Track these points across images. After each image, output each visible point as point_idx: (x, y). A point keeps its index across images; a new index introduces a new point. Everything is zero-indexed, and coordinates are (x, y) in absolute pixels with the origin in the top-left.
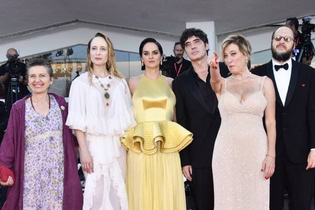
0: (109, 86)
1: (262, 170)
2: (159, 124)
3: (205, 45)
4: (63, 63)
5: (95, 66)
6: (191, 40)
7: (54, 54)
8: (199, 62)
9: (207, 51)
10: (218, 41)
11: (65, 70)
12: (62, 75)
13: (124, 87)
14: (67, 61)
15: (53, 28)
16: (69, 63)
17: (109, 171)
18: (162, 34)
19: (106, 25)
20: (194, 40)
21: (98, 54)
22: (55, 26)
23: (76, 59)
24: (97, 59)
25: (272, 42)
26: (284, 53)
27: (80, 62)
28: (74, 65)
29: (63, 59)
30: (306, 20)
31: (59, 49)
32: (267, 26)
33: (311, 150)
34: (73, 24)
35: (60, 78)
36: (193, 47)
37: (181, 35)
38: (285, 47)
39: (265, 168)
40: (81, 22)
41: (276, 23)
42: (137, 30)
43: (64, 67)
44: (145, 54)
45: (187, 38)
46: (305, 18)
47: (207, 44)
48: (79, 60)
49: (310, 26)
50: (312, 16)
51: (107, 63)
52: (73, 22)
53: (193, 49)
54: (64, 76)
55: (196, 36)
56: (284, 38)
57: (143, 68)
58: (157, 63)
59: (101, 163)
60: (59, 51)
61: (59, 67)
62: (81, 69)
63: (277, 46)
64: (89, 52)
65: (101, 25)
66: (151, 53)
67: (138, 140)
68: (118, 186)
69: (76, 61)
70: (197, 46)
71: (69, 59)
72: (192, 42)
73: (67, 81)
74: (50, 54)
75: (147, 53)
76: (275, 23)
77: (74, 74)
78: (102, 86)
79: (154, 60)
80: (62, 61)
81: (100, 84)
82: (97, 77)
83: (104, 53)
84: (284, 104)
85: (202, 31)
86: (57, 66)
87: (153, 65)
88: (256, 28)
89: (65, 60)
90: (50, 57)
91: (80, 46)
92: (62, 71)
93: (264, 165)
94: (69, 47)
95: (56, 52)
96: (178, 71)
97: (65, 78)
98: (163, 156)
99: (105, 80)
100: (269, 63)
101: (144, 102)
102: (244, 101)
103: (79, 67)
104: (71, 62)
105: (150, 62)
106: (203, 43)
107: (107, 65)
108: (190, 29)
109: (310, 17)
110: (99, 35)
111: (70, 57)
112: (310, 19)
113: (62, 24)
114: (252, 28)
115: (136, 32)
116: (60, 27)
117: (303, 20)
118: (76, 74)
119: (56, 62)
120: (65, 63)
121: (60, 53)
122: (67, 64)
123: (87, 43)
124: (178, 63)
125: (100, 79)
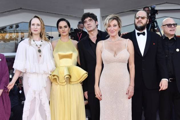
0: (41, 45)
1: (127, 94)
2: (68, 67)
3: (96, 22)
4: (13, 33)
5: (33, 35)
6: (87, 19)
7: (8, 27)
8: (92, 32)
9: (97, 26)
10: (102, 20)
11: (14, 36)
12: (13, 40)
13: (50, 46)
14: (16, 31)
15: (7, 13)
16: (16, 33)
17: (39, 95)
18: (70, 16)
19: (38, 11)
20: (89, 20)
21: (35, 28)
22: (8, 11)
23: (20, 30)
24: (35, 31)
25: (135, 20)
26: (142, 26)
27: (23, 32)
28: (20, 34)
29: (13, 31)
30: (152, 8)
31: (10, 25)
32: (131, 11)
33: (162, 79)
34: (19, 10)
35: (11, 42)
36: (88, 23)
37: (81, 17)
38: (142, 23)
39: (128, 92)
40: (24, 9)
42: (55, 14)
43: (14, 35)
44: (60, 28)
45: (85, 19)
46: (152, 6)
47: (97, 22)
48: (22, 31)
49: (155, 11)
50: (156, 5)
51: (40, 33)
52: (19, 9)
53: (88, 25)
54: (14, 40)
55: (90, 17)
56: (141, 17)
57: (60, 35)
58: (67, 33)
59: (35, 90)
60: (11, 26)
61: (11, 35)
62: (23, 36)
63: (138, 23)
64: (30, 26)
65: (35, 11)
66: (63, 27)
67: (55, 77)
68: (45, 104)
69: (21, 31)
70: (91, 23)
71: (17, 31)
72: (88, 21)
73: (16, 43)
74: (6, 28)
75: (61, 28)
77: (19, 39)
78: (37, 45)
79: (65, 31)
80: (12, 32)
81: (35, 44)
82: (34, 41)
83: (39, 27)
84: (143, 55)
85: (93, 14)
86: (10, 34)
87: (65, 34)
88: (124, 12)
89: (14, 31)
90: (5, 29)
91: (23, 23)
92: (13, 37)
93: (128, 91)
94: (16, 24)
95: (9, 26)
96: (79, 38)
97: (14, 41)
98: (71, 86)
99: (39, 43)
100: (134, 31)
101: (59, 55)
102: (116, 55)
103: (23, 35)
104: (18, 32)
105: (63, 32)
106: (94, 21)
107: (40, 34)
108: (87, 13)
109: (155, 6)
110: (36, 17)
111: (17, 29)
112: (155, 7)
113: (12, 10)
115: (55, 15)
116: (11, 12)
117: (151, 7)
118: (21, 39)
119: (9, 32)
120: (14, 33)
121: (11, 27)
122: (15, 33)
123: (29, 22)
124: (80, 33)
125: (36, 42)
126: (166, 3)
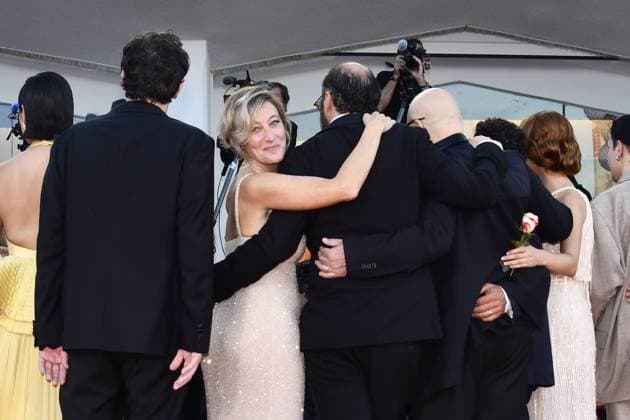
32: (327, 54)
41: (348, 48)
76: (343, 49)
88: (300, 58)
114: (292, 58)
126: (466, 29)
